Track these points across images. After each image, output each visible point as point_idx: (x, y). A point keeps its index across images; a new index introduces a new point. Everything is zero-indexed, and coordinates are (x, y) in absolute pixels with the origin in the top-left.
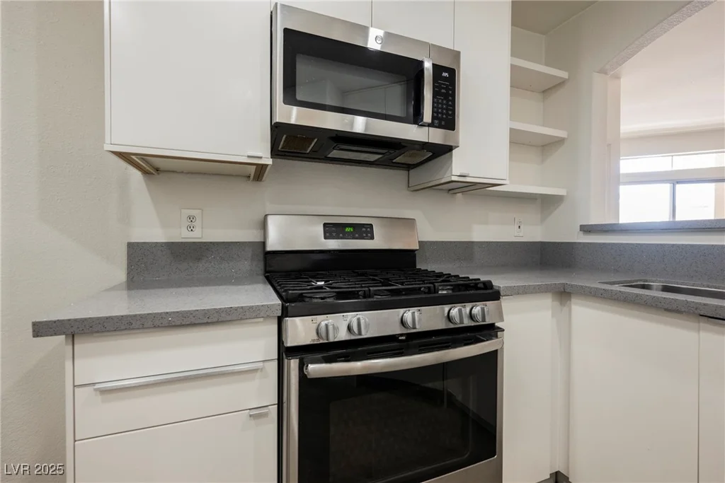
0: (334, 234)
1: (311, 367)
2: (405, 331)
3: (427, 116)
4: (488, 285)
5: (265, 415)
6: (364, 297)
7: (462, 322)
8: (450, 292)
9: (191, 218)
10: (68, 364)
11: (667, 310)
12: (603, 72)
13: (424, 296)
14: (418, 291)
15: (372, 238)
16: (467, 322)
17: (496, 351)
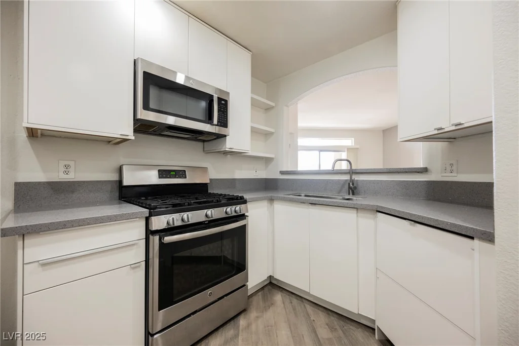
0: (164, 176)
1: (166, 238)
2: (207, 219)
3: (215, 121)
4: (242, 198)
5: (139, 267)
6: (189, 205)
7: (232, 214)
8: (226, 202)
9: (67, 166)
10: (20, 252)
11: (301, 203)
12: (287, 106)
13: (214, 203)
14: (212, 201)
15: (186, 177)
16: (234, 214)
17: (245, 225)
